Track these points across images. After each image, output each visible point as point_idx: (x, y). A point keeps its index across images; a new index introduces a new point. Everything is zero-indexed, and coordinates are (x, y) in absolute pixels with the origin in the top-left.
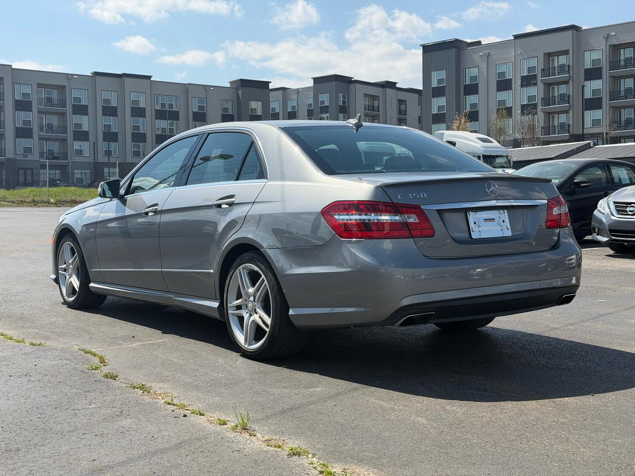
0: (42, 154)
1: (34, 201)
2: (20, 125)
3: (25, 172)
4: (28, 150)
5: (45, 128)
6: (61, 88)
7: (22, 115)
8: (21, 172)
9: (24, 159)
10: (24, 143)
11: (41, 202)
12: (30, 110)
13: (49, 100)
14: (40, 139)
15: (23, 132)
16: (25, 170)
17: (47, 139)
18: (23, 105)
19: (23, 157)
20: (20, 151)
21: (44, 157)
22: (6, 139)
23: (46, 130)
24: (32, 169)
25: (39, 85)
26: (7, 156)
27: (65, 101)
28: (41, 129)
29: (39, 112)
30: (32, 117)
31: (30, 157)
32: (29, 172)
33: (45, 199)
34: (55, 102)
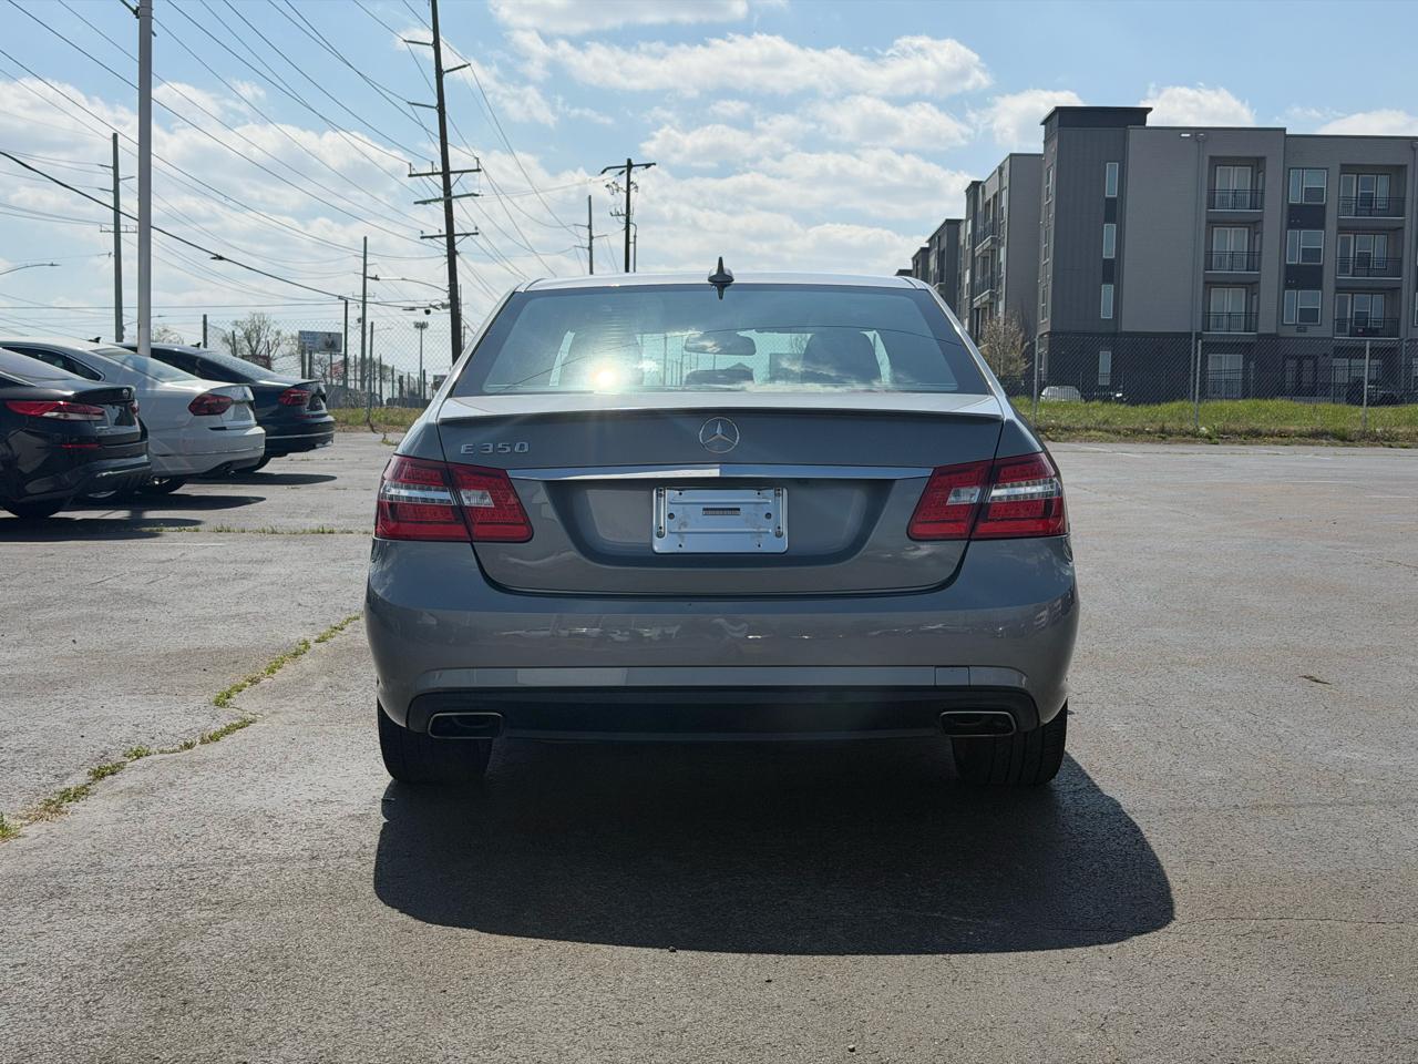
0: (1340, 324)
1: (1162, 430)
2: (1297, 260)
3: (1300, 364)
4: (1309, 316)
5: (1351, 266)
6: (1397, 172)
7: (1302, 238)
8: (1292, 364)
9: (1299, 335)
10: (1301, 299)
11: (1178, 434)
12: (1321, 225)
13: (1367, 202)
14: (1339, 289)
15: (1302, 276)
16: (1300, 359)
17: (1353, 290)
18: (1305, 216)
19: (1298, 331)
20: (1292, 317)
21: (1345, 331)
22: (1261, 294)
23: (1354, 269)
24: (1314, 358)
25: (1346, 169)
26: (1262, 330)
27: (1403, 200)
28: (1344, 268)
29: (1341, 229)
30: (1325, 241)
31: (1313, 331)
32: (1308, 364)
33: (1189, 426)
34: (1381, 204)
